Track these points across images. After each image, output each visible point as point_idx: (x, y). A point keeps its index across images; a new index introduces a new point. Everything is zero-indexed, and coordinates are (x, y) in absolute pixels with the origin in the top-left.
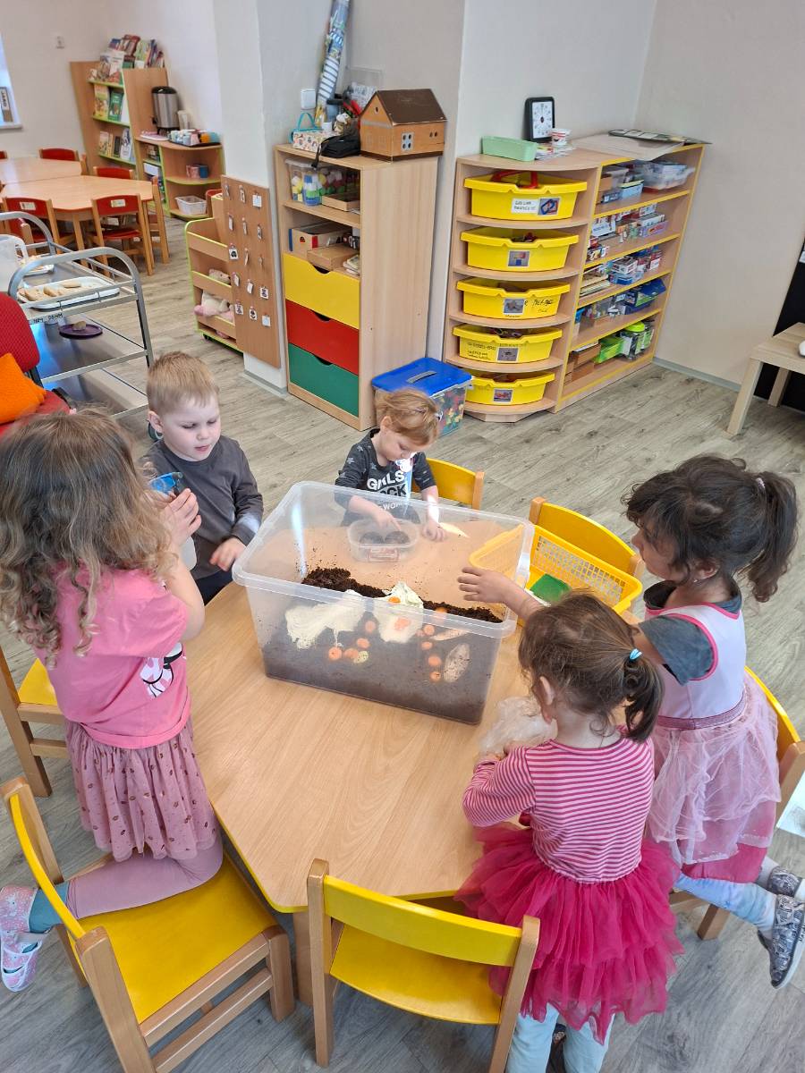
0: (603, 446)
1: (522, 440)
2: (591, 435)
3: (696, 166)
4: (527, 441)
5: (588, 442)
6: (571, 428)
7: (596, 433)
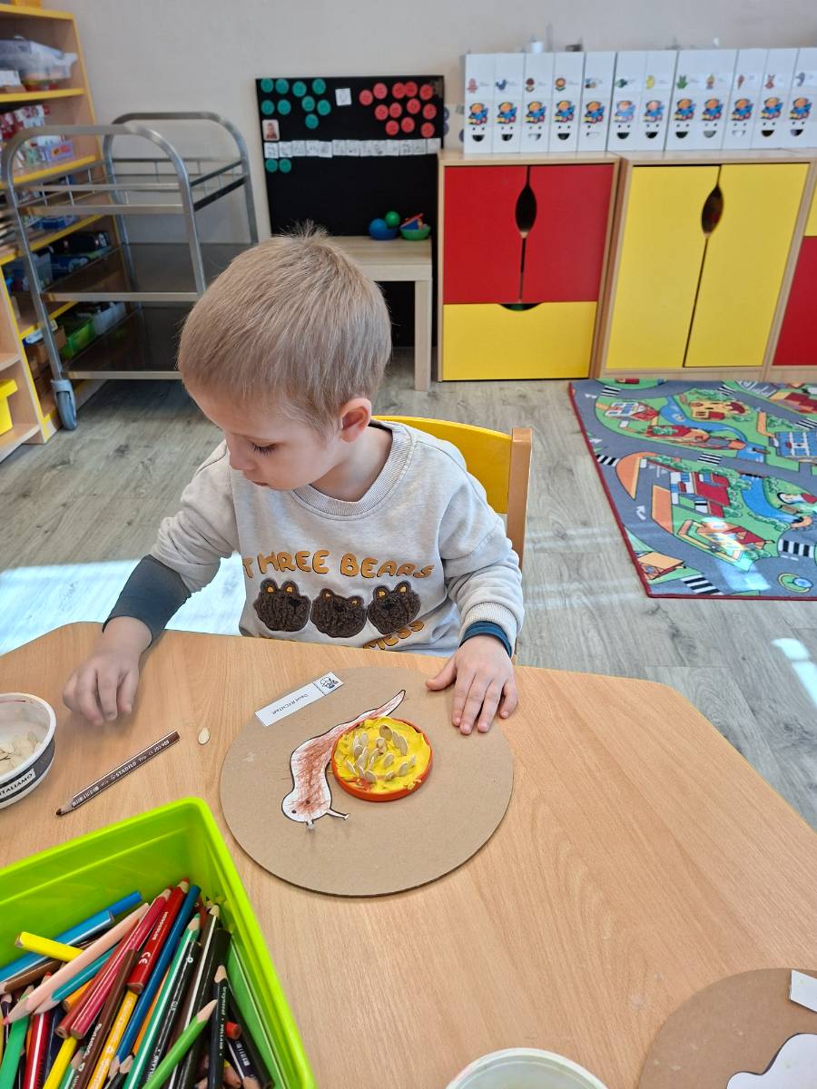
0: (150, 459)
1: (14, 495)
2: (122, 451)
3: (75, 49)
4: (25, 495)
5: (123, 461)
6: (84, 453)
7: (127, 446)
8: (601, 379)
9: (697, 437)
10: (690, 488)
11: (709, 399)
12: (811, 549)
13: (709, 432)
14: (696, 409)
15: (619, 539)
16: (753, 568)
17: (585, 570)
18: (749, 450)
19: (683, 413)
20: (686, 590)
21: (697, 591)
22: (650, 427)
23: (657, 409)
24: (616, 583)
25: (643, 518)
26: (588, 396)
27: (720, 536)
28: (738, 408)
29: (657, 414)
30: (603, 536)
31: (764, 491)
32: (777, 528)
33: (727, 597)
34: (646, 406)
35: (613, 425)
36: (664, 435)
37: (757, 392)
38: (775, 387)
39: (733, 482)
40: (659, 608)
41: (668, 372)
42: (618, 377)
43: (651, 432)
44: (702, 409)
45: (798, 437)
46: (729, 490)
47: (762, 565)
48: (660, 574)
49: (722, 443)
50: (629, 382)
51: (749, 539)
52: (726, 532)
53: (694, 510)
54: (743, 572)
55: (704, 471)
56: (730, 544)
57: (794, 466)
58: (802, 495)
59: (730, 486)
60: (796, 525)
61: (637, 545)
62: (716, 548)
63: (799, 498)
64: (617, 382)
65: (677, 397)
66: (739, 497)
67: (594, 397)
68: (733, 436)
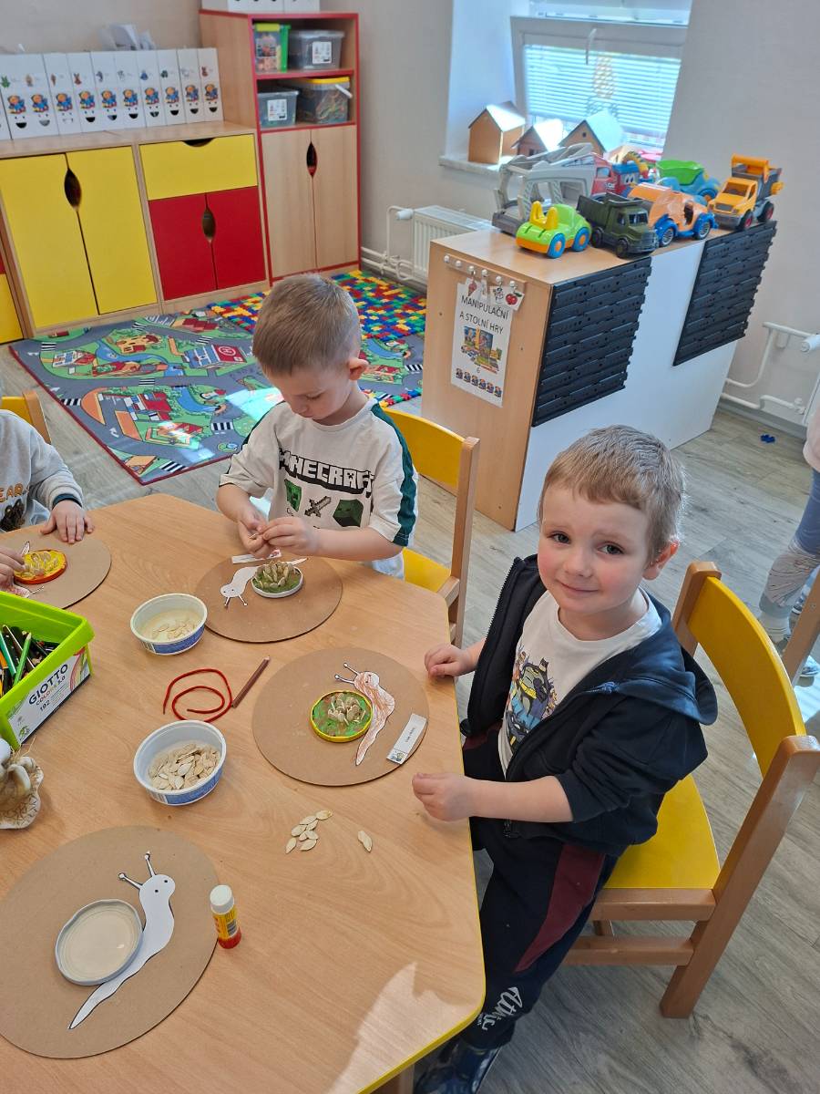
8: (35, 338)
9: (131, 368)
10: (142, 406)
11: (130, 336)
12: (231, 424)
13: (139, 362)
14: (122, 347)
15: (107, 455)
16: (201, 446)
17: (91, 483)
18: (172, 369)
19: (114, 352)
20: (165, 473)
21: (172, 471)
22: (94, 368)
23: (93, 352)
24: (116, 484)
25: (117, 436)
26: (30, 354)
27: (174, 432)
28: (151, 338)
29: (95, 356)
30: (94, 457)
31: (191, 394)
32: (207, 417)
33: (192, 468)
34: (83, 352)
35: (63, 374)
36: (106, 372)
37: (162, 323)
38: (173, 317)
39: (169, 394)
40: (152, 489)
41: (90, 321)
42: (50, 332)
43: (96, 372)
44: (127, 345)
45: (201, 352)
46: (168, 400)
47: (205, 442)
48: (144, 469)
49: (150, 368)
50: (60, 335)
51: (192, 429)
52: (176, 429)
53: (150, 421)
54: (196, 451)
55: (146, 392)
56: (181, 435)
57: (204, 373)
58: (215, 391)
59: (167, 397)
60: (218, 412)
61: (121, 456)
62: (174, 441)
63: (214, 394)
64: (51, 337)
65: (104, 340)
66: (176, 403)
67: (37, 354)
68: (157, 361)
